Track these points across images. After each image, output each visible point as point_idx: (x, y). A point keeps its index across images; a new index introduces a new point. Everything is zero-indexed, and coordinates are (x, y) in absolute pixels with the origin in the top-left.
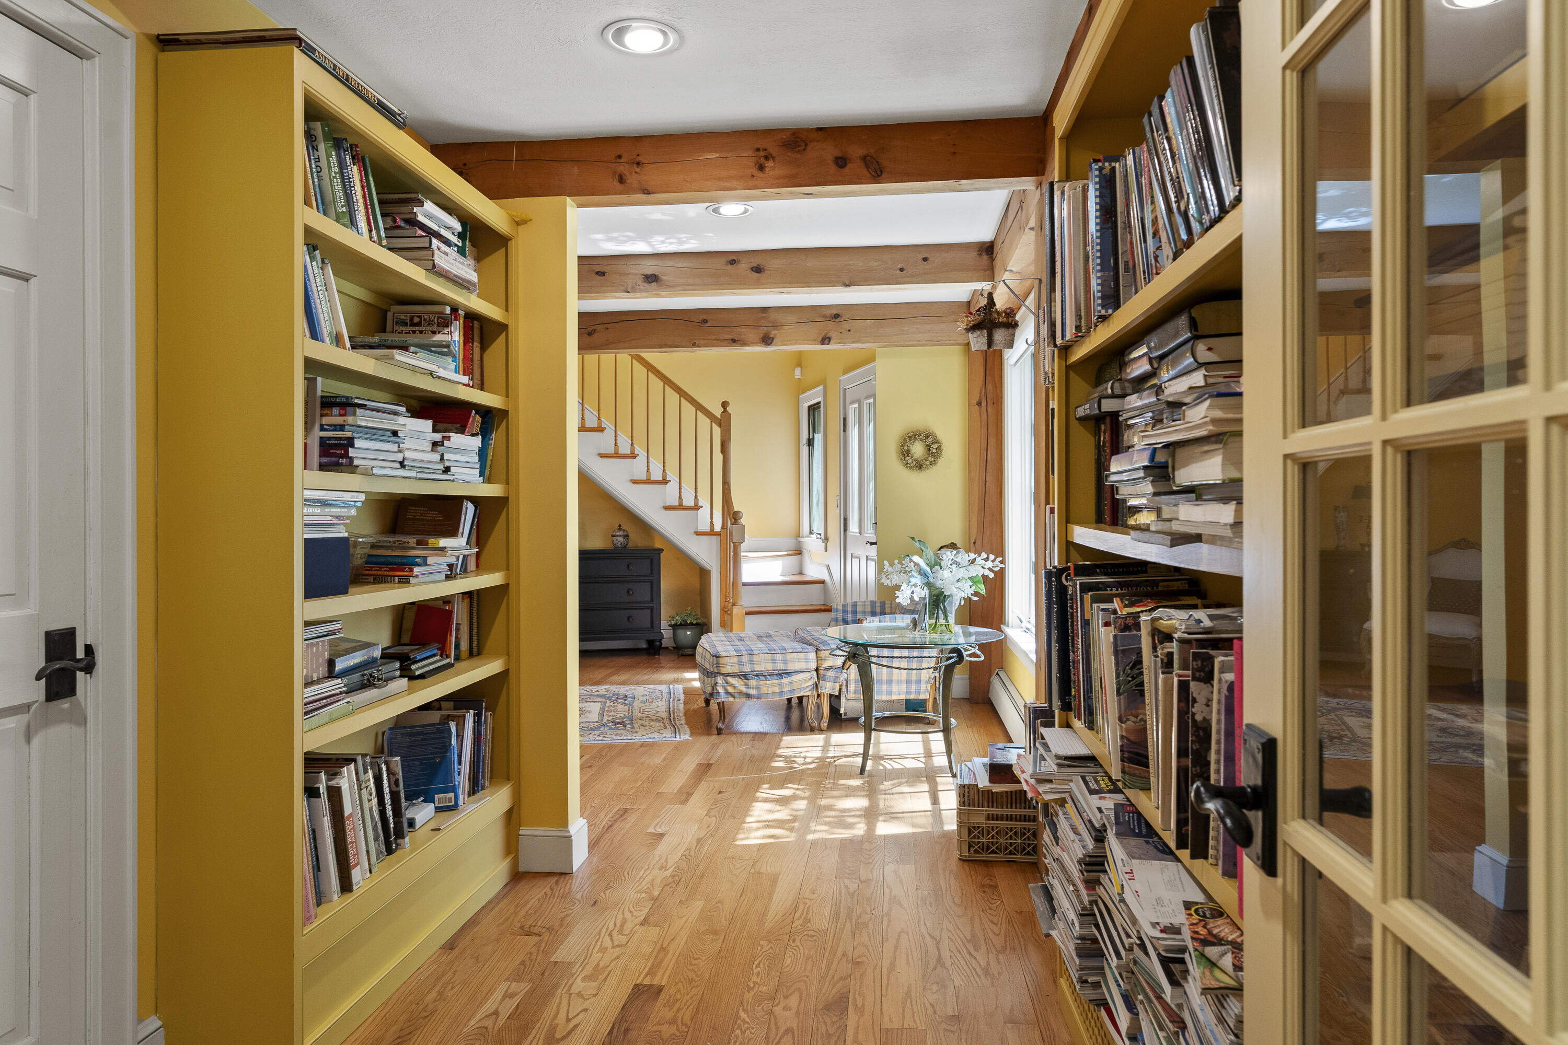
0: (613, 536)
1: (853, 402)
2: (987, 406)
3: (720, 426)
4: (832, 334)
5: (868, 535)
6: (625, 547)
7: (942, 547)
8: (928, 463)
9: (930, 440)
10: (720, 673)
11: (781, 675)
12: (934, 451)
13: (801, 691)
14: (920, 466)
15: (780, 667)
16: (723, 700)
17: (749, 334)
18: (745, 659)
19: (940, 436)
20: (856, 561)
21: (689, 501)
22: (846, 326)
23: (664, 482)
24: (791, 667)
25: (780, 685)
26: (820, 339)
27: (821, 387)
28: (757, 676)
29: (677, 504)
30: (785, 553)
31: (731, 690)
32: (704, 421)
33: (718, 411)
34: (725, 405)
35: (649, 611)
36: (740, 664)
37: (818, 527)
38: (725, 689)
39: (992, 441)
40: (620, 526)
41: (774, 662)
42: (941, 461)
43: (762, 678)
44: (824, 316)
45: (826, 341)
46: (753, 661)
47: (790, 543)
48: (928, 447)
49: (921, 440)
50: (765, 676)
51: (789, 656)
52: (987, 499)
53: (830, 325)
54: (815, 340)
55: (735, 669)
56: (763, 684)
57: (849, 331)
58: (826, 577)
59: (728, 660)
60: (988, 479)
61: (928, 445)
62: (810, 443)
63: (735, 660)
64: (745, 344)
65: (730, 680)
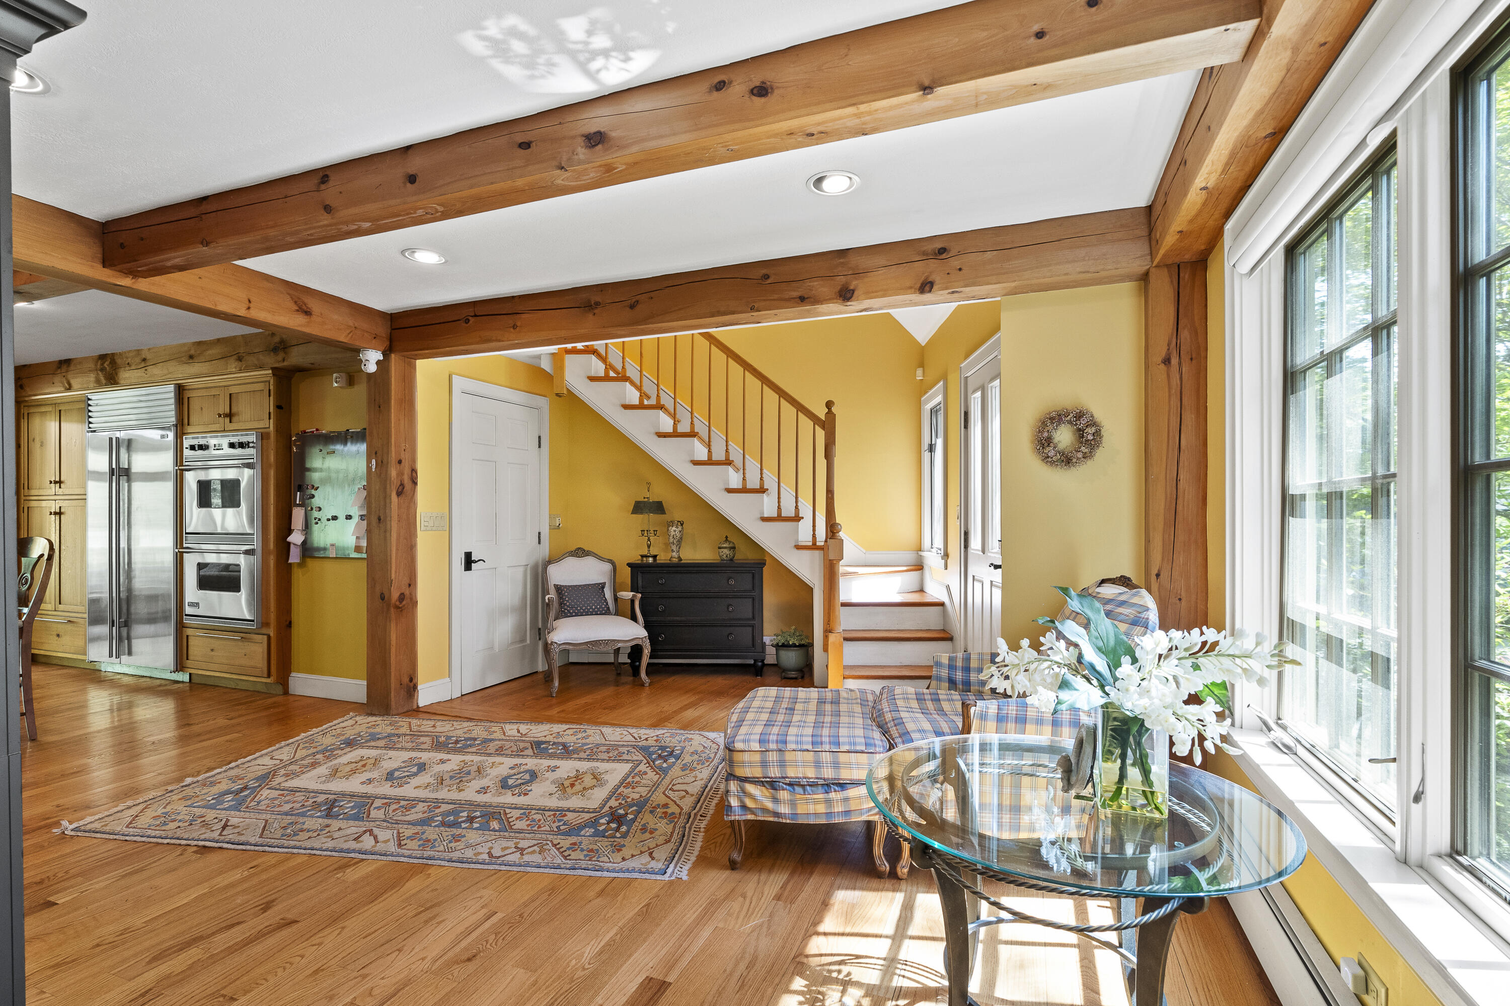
0: (720, 548)
1: (974, 391)
2: (1180, 364)
3: (823, 428)
4: (936, 278)
5: (992, 555)
6: (731, 560)
7: (1103, 581)
8: (1080, 455)
9: (1083, 421)
10: (734, 776)
11: (828, 785)
12: (1090, 437)
13: (861, 814)
14: (1067, 460)
15: (828, 773)
16: (737, 818)
17: (820, 288)
18: (773, 757)
19: (1099, 415)
20: (978, 586)
21: (788, 510)
22: (955, 263)
23: (762, 490)
24: (845, 775)
25: (828, 802)
26: (919, 285)
27: (942, 383)
28: (790, 784)
29: (776, 515)
30: (905, 568)
31: (749, 803)
32: (806, 424)
33: (821, 413)
34: (829, 404)
35: (750, 629)
36: (764, 764)
37: (939, 542)
38: (742, 801)
39: (1189, 418)
40: (727, 537)
41: (818, 764)
42: (1100, 453)
43: (799, 789)
44: (924, 253)
45: (927, 288)
46: (784, 761)
47: (910, 557)
48: (1080, 433)
49: (1070, 422)
50: (803, 786)
51: (843, 758)
52: (1180, 508)
53: (933, 264)
54: (911, 288)
55: (757, 773)
56: (801, 799)
57: (960, 269)
58: (944, 598)
59: (746, 757)
60: (1181, 476)
61: (1079, 430)
62: (931, 448)
63: (757, 757)
64: (817, 301)
65: (750, 788)
